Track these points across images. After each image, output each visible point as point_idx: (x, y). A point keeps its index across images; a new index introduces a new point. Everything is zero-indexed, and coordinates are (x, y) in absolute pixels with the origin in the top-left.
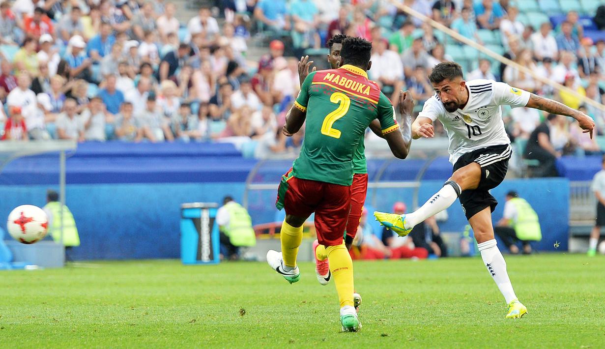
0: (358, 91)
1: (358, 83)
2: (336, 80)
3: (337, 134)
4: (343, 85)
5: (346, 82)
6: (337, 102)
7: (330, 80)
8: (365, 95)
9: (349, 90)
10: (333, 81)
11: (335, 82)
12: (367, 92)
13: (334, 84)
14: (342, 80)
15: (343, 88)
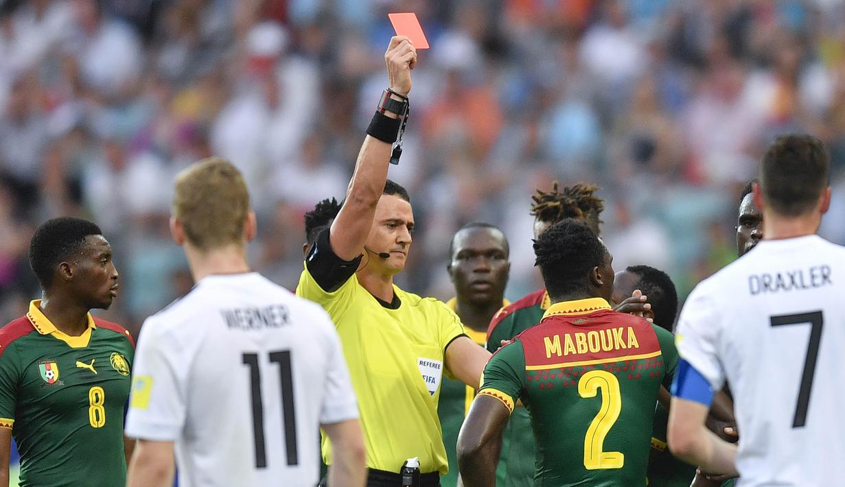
0: (617, 348)
1: (608, 331)
2: (569, 348)
3: (616, 460)
4: (585, 351)
5: (587, 341)
6: (594, 394)
7: (560, 354)
8: (633, 351)
9: (602, 354)
10: (566, 353)
11: (570, 353)
12: (633, 342)
13: (570, 358)
14: (579, 343)
15: (590, 356)
